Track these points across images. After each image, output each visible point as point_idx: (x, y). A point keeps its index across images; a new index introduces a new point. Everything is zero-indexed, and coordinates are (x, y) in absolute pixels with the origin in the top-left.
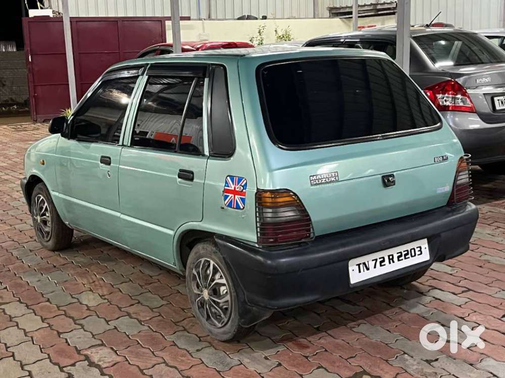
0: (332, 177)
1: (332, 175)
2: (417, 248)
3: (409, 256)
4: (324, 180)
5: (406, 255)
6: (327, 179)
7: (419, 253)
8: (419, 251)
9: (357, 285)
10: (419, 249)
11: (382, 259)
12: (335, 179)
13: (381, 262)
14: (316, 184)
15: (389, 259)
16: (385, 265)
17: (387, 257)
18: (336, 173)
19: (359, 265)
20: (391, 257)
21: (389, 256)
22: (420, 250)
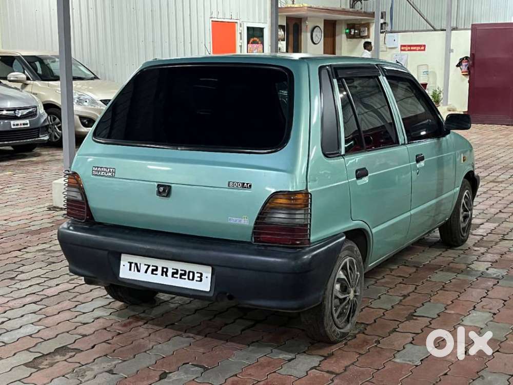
0: (110, 172)
1: (110, 170)
2: (197, 273)
3: (186, 277)
4: (103, 173)
5: (181, 275)
6: (105, 173)
7: (199, 279)
8: (198, 277)
9: (126, 281)
10: (199, 275)
11: (155, 268)
12: (112, 174)
13: (153, 270)
14: (96, 175)
15: (163, 271)
16: (156, 274)
17: (161, 268)
18: (114, 170)
19: (131, 263)
20: (165, 270)
21: (163, 268)
22: (201, 277)
